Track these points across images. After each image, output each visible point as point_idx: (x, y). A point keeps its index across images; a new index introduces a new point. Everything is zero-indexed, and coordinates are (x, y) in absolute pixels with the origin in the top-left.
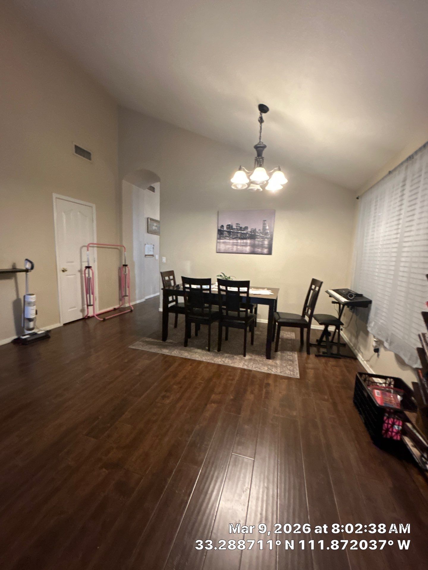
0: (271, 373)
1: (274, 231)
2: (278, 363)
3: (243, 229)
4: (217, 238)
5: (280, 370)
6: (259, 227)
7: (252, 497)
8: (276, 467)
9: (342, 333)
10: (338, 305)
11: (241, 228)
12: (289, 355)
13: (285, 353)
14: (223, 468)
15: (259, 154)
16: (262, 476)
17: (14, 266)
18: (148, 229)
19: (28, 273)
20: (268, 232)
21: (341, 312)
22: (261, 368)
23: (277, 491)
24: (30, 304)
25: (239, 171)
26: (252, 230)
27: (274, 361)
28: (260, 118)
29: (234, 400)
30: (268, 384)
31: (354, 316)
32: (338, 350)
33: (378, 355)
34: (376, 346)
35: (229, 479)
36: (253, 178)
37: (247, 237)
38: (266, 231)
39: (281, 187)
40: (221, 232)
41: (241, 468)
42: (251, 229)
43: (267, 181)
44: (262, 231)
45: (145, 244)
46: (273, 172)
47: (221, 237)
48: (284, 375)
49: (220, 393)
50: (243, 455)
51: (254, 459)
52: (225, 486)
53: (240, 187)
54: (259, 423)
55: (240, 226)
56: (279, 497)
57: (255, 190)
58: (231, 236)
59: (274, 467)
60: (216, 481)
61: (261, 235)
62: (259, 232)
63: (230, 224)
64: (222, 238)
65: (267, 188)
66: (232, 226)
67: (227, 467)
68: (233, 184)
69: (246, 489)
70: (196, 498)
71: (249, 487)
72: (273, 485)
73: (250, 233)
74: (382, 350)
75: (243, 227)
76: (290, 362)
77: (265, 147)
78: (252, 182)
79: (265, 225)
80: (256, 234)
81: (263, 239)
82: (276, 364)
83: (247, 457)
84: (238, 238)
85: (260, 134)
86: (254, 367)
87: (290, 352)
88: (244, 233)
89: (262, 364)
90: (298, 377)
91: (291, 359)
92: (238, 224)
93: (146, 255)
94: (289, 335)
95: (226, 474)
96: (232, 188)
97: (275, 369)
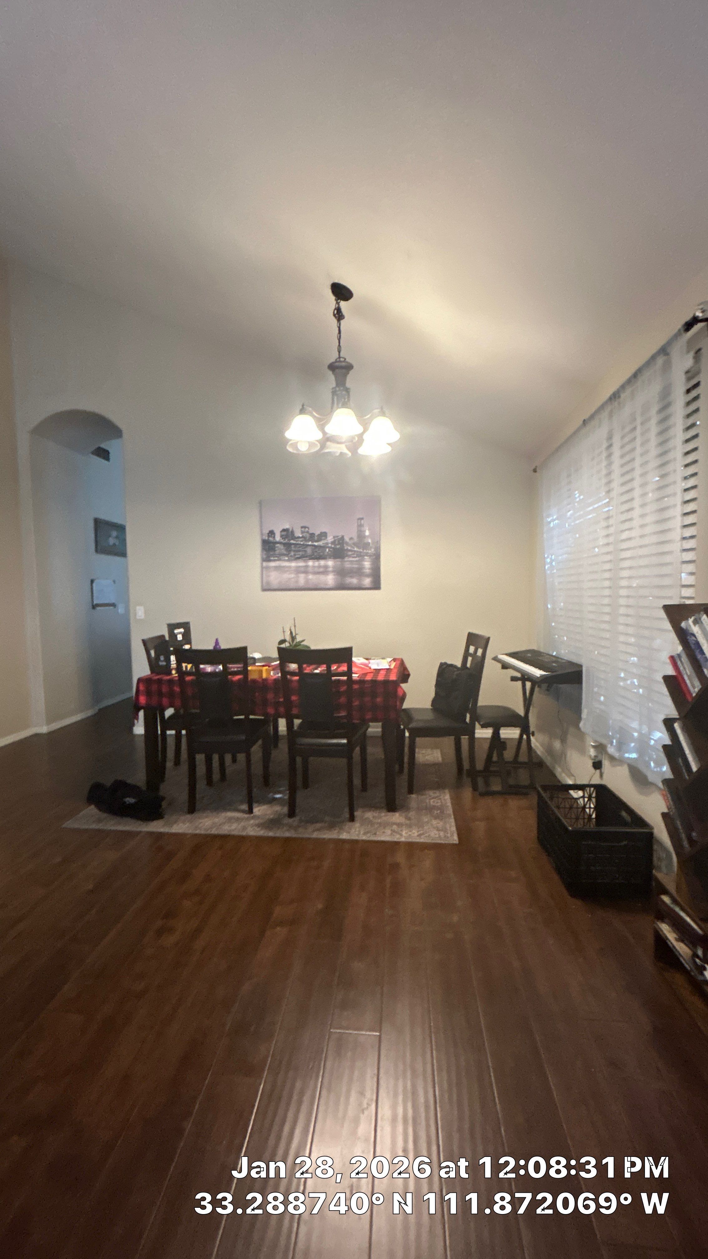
0: (400, 840)
1: (382, 540)
2: (412, 818)
3: (316, 538)
4: (262, 557)
5: (418, 832)
6: (350, 534)
7: (382, 1119)
8: (428, 1041)
9: (533, 740)
10: (521, 683)
11: (312, 535)
12: (433, 798)
13: (425, 794)
14: (311, 1069)
15: (341, 382)
16: (401, 1067)
18: (97, 545)
20: (369, 543)
22: (378, 833)
23: (434, 1091)
25: (301, 415)
26: (336, 538)
27: (404, 814)
28: (335, 309)
29: (327, 910)
30: (395, 866)
33: (601, 775)
34: (595, 756)
35: (329, 1091)
36: (331, 428)
37: (326, 553)
38: (366, 541)
39: (389, 449)
40: (269, 547)
41: (353, 1060)
42: (334, 537)
43: (361, 436)
44: (356, 540)
45: (92, 581)
46: (371, 419)
47: (269, 557)
48: (427, 841)
49: (292, 901)
50: (356, 1029)
51: (380, 1031)
52: (322, 1106)
53: (303, 448)
54: (384, 953)
55: (311, 532)
56: (438, 1105)
57: (338, 454)
58: (292, 553)
59: (424, 1040)
60: (300, 1102)
61: (355, 549)
62: (351, 542)
63: (287, 527)
64: (272, 558)
66: (292, 532)
67: (323, 1062)
68: (290, 442)
69: (368, 1104)
71: (375, 1099)
72: (425, 1079)
73: (333, 546)
74: (606, 763)
75: (317, 533)
76: (436, 812)
77: (349, 367)
78: (329, 439)
79: (362, 529)
80: (346, 548)
81: (361, 558)
82: (409, 819)
83: (364, 1033)
84: (306, 557)
85: (338, 341)
86: (362, 833)
87: (435, 791)
88: (320, 547)
89: (378, 825)
90: (456, 840)
91: (437, 805)
92: (305, 527)
93: (98, 605)
94: (429, 756)
95: (320, 1080)
96: (288, 450)
97: (407, 831)
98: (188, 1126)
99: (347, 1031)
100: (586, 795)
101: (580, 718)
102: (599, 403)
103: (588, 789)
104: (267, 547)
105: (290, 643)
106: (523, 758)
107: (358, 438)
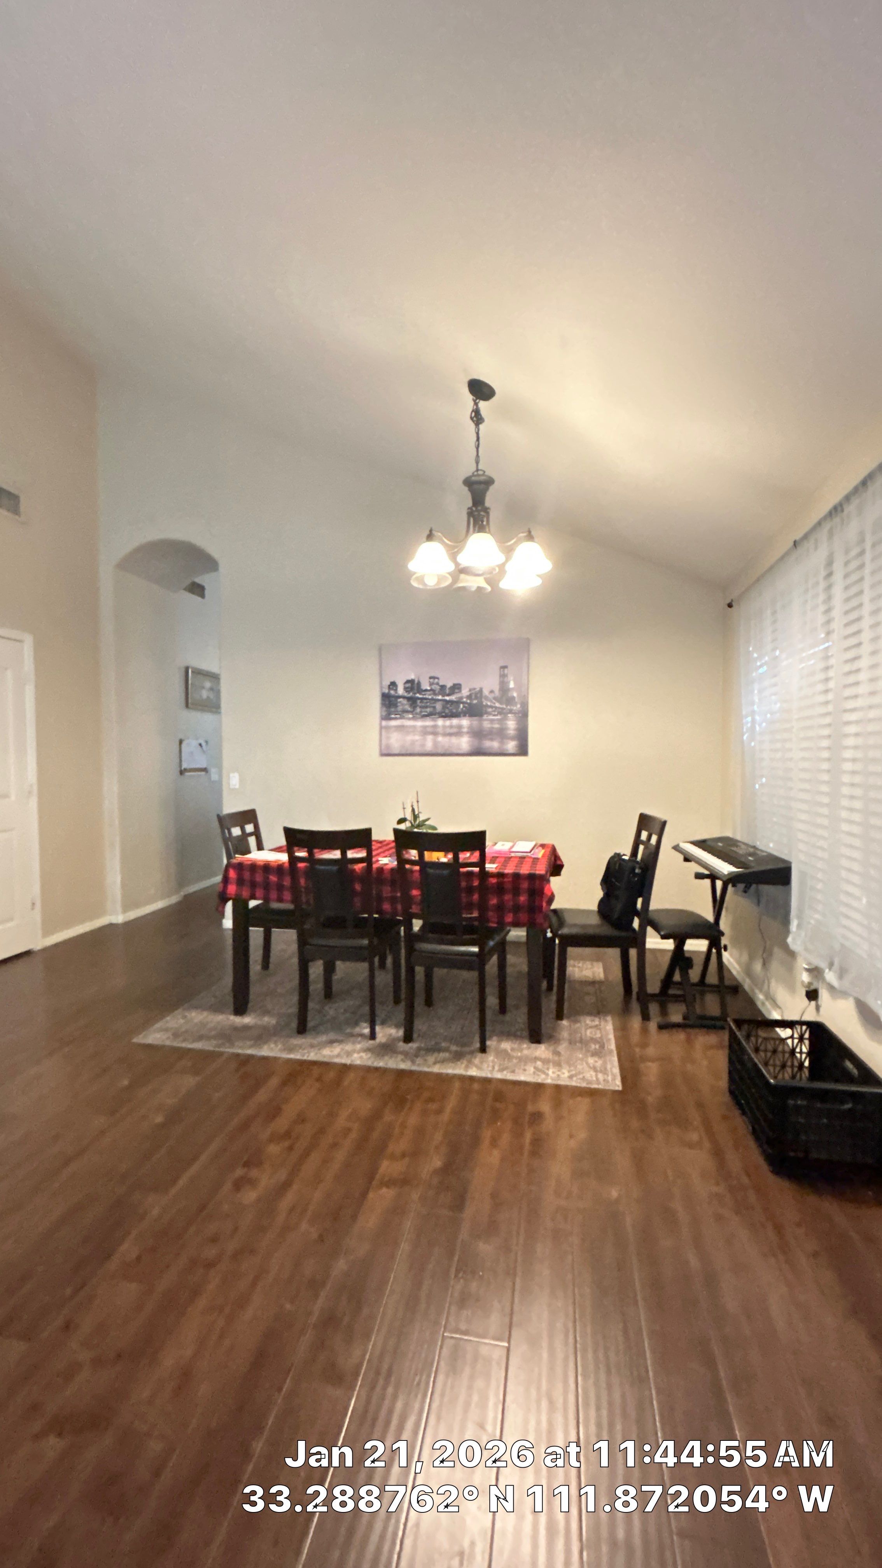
0: (545, 1082)
1: (530, 694)
2: (562, 1053)
3: (447, 691)
4: (382, 715)
5: (569, 1072)
6: (488, 684)
9: (726, 957)
10: (710, 881)
11: (443, 687)
12: (591, 1027)
13: (579, 1022)
15: (478, 500)
16: (533, 1392)
18: (187, 700)
20: (513, 698)
21: (718, 904)
22: (517, 1071)
25: (428, 542)
26: (473, 692)
27: (552, 1048)
28: (473, 411)
29: (445, 1170)
30: (537, 1117)
32: (722, 1005)
33: (818, 1008)
34: (810, 984)
35: (439, 1418)
36: (464, 559)
37: (460, 710)
38: (510, 695)
39: (538, 582)
40: (390, 702)
41: (472, 1378)
42: (470, 690)
43: (502, 567)
44: (497, 693)
45: (181, 742)
46: (517, 544)
47: (389, 714)
48: (578, 1085)
49: (404, 1155)
50: (476, 1336)
51: (509, 1342)
52: (428, 1440)
53: (431, 582)
54: (518, 1233)
55: (441, 684)
57: (473, 589)
58: (418, 710)
59: (566, 1359)
60: (400, 1430)
61: (497, 705)
62: (491, 696)
63: (412, 677)
64: (393, 716)
65: (503, 585)
66: (419, 684)
67: (432, 1379)
68: (414, 577)
72: (566, 1416)
73: (468, 701)
74: (824, 994)
75: (449, 684)
76: (593, 1046)
77: (489, 482)
78: (464, 571)
79: (506, 679)
80: (484, 703)
81: (502, 715)
82: (558, 1054)
83: (487, 1341)
84: (435, 715)
85: (475, 449)
86: (497, 1068)
87: (593, 1018)
88: (451, 702)
89: (517, 1060)
90: (618, 1086)
91: (594, 1037)
92: (434, 678)
93: (185, 770)
94: (587, 971)
95: (428, 1400)
96: (413, 586)
97: (554, 1070)
98: (258, 1446)
99: (466, 1338)
100: (796, 1035)
101: (787, 932)
102: (815, 519)
103: (798, 1027)
104: (387, 703)
105: (411, 823)
106: (712, 978)
107: (499, 569)
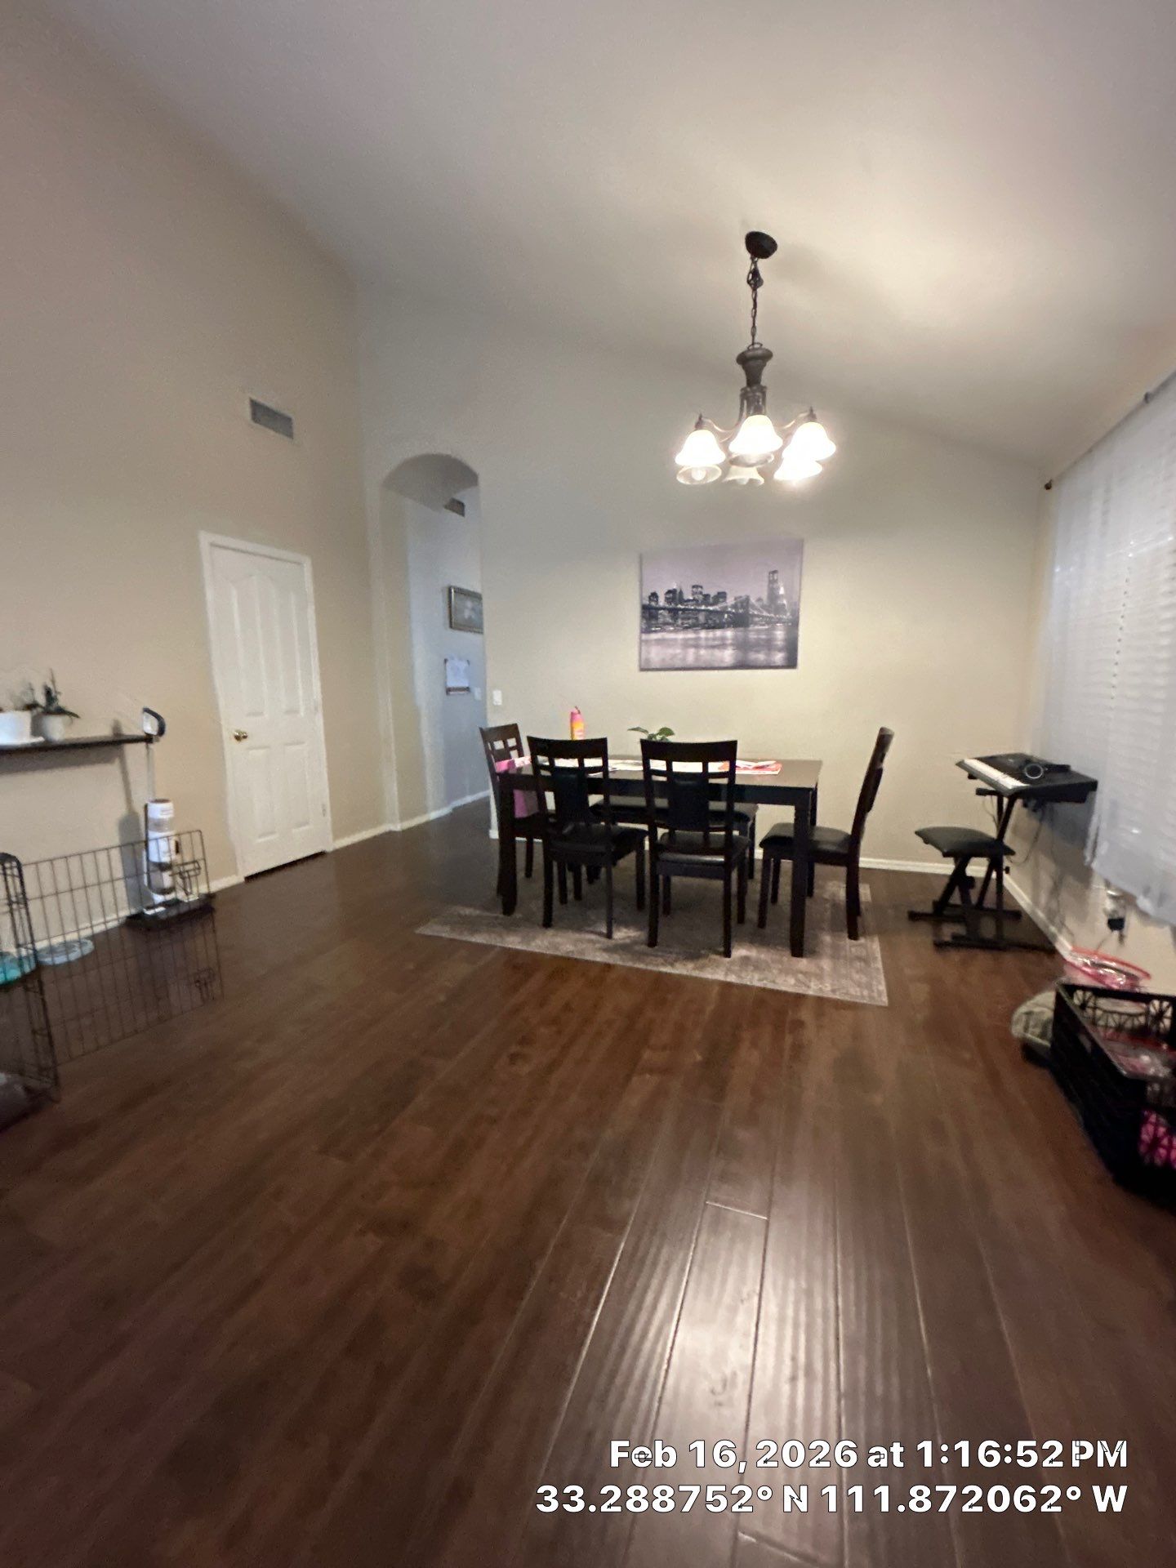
0: (807, 993)
1: (802, 600)
2: (825, 967)
3: (711, 600)
4: (642, 628)
5: (832, 985)
6: (755, 591)
7: (765, 1314)
8: (831, 1239)
9: (1008, 881)
10: (995, 798)
11: (707, 596)
12: (856, 946)
13: (843, 939)
14: (681, 1240)
15: (753, 379)
16: (793, 1261)
17: (117, 728)
18: (451, 619)
19: (151, 746)
20: (784, 605)
21: (1003, 819)
22: (777, 981)
23: (836, 1302)
24: (159, 825)
25: (698, 432)
26: (738, 600)
27: (813, 963)
28: (750, 272)
29: (707, 1063)
30: (799, 1024)
31: (1046, 831)
32: (999, 928)
33: (1121, 938)
34: (1115, 911)
35: (701, 1268)
36: (736, 448)
37: (724, 621)
38: (779, 602)
40: (650, 614)
41: (733, 1241)
42: (735, 599)
43: (778, 455)
44: (765, 601)
45: (446, 661)
46: (795, 427)
47: (650, 627)
48: (842, 998)
49: (664, 1048)
50: (737, 1206)
51: (769, 1217)
52: (691, 1284)
53: (699, 476)
54: (778, 1125)
55: (705, 592)
56: (841, 1318)
57: (745, 483)
58: (680, 622)
60: (666, 1271)
61: (765, 614)
62: (757, 605)
63: (675, 587)
64: (653, 629)
65: (778, 476)
66: (681, 592)
67: (694, 1237)
68: (682, 470)
69: (748, 1295)
70: (616, 1312)
71: (758, 1291)
72: (825, 1283)
73: (734, 611)
74: (1132, 921)
75: (713, 593)
76: (858, 964)
77: (768, 356)
78: (734, 461)
79: (775, 586)
80: (751, 613)
81: (771, 626)
82: (820, 968)
83: (746, 1213)
84: (697, 626)
85: (751, 319)
86: (756, 977)
88: (716, 612)
89: (778, 971)
90: (884, 1002)
91: (859, 955)
92: (697, 587)
93: (450, 689)
95: (691, 1254)
96: (679, 483)
97: (818, 983)
98: (541, 1267)
99: (726, 1207)
104: (647, 615)
107: (775, 457)
